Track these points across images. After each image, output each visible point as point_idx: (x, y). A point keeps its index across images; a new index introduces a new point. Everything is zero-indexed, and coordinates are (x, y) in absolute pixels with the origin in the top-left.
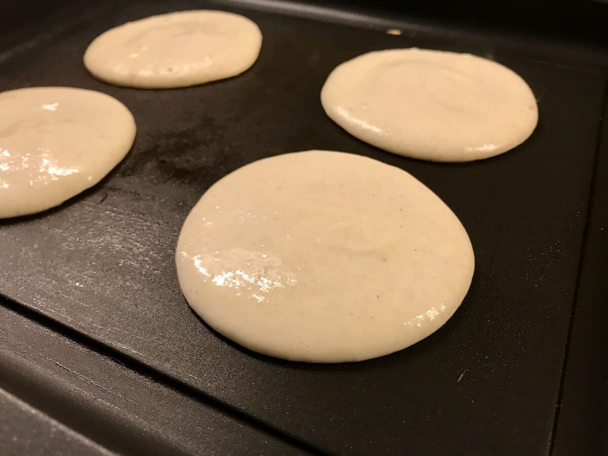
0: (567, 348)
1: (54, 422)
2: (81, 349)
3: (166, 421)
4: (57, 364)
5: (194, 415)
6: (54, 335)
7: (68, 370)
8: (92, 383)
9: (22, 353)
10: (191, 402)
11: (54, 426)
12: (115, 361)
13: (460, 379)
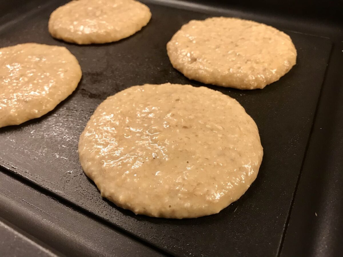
0: (295, 194)
1: (16, 233)
2: (36, 193)
3: (79, 231)
4: (23, 200)
5: (94, 228)
6: (22, 185)
7: (29, 204)
8: (41, 211)
9: (5, 194)
10: (93, 221)
11: (16, 235)
12: (54, 199)
13: (235, 211)
